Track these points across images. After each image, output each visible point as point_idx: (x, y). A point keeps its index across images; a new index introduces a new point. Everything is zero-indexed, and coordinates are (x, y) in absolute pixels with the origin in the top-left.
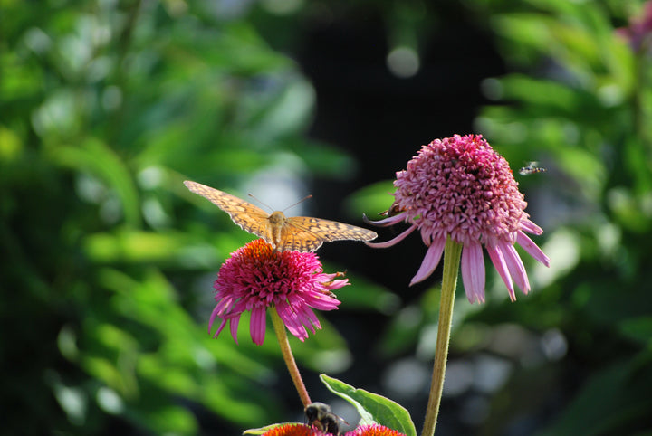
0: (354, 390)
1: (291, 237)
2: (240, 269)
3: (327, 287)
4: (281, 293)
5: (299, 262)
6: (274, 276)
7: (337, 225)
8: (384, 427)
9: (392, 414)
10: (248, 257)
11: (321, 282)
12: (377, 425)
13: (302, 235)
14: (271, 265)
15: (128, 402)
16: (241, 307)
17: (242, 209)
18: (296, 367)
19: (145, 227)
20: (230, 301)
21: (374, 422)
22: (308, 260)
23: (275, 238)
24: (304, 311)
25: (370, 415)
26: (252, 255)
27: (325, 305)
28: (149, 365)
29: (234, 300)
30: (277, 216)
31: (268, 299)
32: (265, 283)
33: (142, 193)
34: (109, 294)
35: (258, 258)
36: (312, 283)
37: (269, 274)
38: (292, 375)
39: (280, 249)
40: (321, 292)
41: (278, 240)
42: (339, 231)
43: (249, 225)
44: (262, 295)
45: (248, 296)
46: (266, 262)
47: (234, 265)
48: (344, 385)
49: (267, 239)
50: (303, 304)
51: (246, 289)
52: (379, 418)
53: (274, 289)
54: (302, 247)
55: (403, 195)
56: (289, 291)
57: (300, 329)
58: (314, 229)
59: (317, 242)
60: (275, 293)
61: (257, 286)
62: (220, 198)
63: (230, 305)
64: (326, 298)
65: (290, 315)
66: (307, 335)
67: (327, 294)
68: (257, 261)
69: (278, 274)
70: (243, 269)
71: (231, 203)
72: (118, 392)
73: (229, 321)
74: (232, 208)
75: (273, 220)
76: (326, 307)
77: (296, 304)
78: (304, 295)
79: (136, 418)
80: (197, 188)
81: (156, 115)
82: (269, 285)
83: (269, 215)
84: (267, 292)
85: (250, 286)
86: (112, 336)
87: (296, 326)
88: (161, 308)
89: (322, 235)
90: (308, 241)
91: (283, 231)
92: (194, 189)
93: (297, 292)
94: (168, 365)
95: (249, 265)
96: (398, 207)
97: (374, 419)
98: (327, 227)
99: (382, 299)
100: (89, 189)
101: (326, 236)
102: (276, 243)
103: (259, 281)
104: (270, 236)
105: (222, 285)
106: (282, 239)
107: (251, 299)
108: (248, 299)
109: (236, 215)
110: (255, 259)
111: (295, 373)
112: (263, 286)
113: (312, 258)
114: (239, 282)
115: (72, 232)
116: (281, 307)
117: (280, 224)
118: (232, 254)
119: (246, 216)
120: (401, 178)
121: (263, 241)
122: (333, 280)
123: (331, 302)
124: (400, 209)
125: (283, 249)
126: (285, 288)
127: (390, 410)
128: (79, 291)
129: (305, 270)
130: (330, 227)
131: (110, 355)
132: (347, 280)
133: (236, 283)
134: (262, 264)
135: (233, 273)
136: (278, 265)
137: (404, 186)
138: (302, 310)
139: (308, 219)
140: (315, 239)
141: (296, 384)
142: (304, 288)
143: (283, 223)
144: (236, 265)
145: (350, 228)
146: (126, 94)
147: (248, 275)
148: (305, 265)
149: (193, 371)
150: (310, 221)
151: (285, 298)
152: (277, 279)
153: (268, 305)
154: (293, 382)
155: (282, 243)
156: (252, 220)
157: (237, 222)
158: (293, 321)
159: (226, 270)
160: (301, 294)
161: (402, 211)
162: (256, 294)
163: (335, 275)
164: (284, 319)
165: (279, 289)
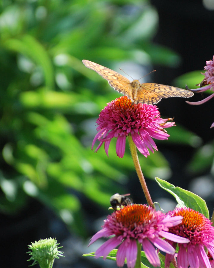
0: (174, 187)
1: (143, 95)
2: (112, 113)
3: (162, 126)
4: (135, 128)
5: (147, 110)
6: (132, 118)
7: (170, 88)
8: (191, 209)
9: (196, 202)
10: (117, 106)
11: (159, 123)
12: (186, 208)
13: (150, 94)
14: (130, 112)
15: (40, 190)
16: (112, 135)
17: (115, 78)
18: (141, 172)
19: (57, 88)
20: (106, 131)
21: (185, 206)
22: (152, 110)
23: (133, 96)
24: (148, 139)
25: (183, 202)
26: (120, 105)
27: (160, 137)
28: (54, 169)
29: (107, 131)
30: (135, 83)
31: (127, 131)
32: (126, 122)
33: (55, 68)
34: (34, 127)
35: (123, 107)
36: (154, 123)
37: (129, 117)
38: (139, 177)
39: (136, 102)
40: (158, 129)
41: (135, 98)
42: (171, 91)
43: (119, 88)
44: (124, 129)
45: (116, 129)
46: (128, 109)
47: (109, 110)
48: (169, 184)
49: (129, 96)
50: (147, 135)
51: (115, 125)
52: (188, 204)
53: (131, 126)
54: (149, 101)
55: (210, 75)
56: (140, 127)
57: (145, 150)
58: (157, 91)
59: (158, 99)
60: (132, 128)
61: (122, 123)
62: (103, 71)
63: (104, 134)
64: (161, 133)
65: (140, 142)
66: (149, 154)
67: (162, 130)
68: (122, 109)
69: (134, 117)
70: (114, 113)
71: (109, 74)
72: (36, 184)
73: (104, 143)
74: (109, 77)
75: (133, 85)
76: (161, 138)
77: (144, 135)
78: (149, 130)
79: (45, 199)
80: (89, 65)
81: (66, 23)
82: (128, 123)
83: (131, 82)
84: (127, 127)
85: (117, 123)
86: (33, 151)
87: (143, 148)
88: (63, 136)
89: (161, 94)
90: (153, 98)
91: (138, 91)
92: (88, 65)
93: (144, 128)
94: (65, 170)
95: (118, 111)
96: (206, 81)
97: (185, 205)
98: (165, 89)
99: (193, 139)
100: (25, 65)
101: (164, 94)
102: (134, 99)
103: (123, 120)
104: (131, 95)
105: (101, 121)
106: (137, 96)
107: (118, 131)
108: (116, 131)
109: (112, 82)
110: (121, 108)
111: (140, 175)
112: (125, 123)
113: (155, 109)
114: (111, 120)
115: (13, 90)
116: (135, 136)
117: (137, 88)
118: (108, 104)
119: (117, 82)
120: (209, 65)
121: (126, 97)
122: (166, 123)
123: (164, 135)
124: (207, 83)
125: (138, 102)
126: (138, 125)
127: (194, 200)
128: (16, 124)
129: (150, 116)
130: (166, 89)
131: (32, 162)
132: (174, 123)
133: (110, 121)
134: (125, 111)
135: (108, 115)
136: (135, 112)
137: (211, 69)
138: (146, 139)
139: (153, 84)
140: (156, 96)
141: (141, 182)
142: (148, 126)
143: (138, 86)
144: (109, 111)
145: (178, 90)
146: (49, 11)
147: (117, 116)
148: (150, 113)
149: (80, 174)
150: (155, 85)
151: (137, 131)
152: (133, 120)
153: (127, 135)
154: (139, 181)
155: (137, 99)
156: (121, 85)
157: (112, 86)
158: (141, 145)
159: (104, 113)
160: (147, 130)
161: (208, 84)
162: (121, 128)
163: (167, 119)
164: (136, 144)
165: (134, 126)
